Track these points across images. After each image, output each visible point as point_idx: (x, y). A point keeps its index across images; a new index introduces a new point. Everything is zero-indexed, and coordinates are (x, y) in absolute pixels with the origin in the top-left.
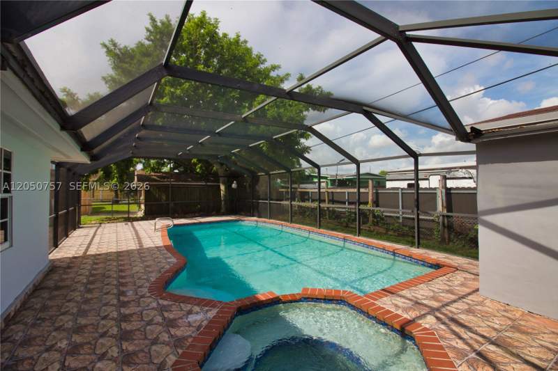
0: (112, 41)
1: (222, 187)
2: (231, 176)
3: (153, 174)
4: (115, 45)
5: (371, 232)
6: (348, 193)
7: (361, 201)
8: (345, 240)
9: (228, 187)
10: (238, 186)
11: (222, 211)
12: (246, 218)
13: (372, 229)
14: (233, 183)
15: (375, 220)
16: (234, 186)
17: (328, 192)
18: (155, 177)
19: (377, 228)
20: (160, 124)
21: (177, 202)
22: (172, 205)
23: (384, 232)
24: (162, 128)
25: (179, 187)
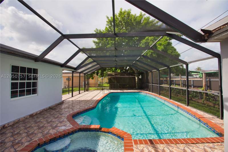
0: (96, 29)
1: (136, 78)
2: (140, 73)
3: (113, 73)
4: (97, 30)
5: (204, 104)
6: (193, 81)
7: (194, 85)
8: (178, 107)
9: (138, 78)
10: (142, 77)
11: (136, 88)
12: (142, 92)
13: (205, 103)
14: (140, 76)
15: (207, 97)
16: (140, 77)
17: (181, 80)
18: (114, 74)
19: (208, 102)
20: (108, 55)
21: (120, 84)
22: (118, 85)
23: (213, 106)
24: (109, 56)
25: (121, 78)
